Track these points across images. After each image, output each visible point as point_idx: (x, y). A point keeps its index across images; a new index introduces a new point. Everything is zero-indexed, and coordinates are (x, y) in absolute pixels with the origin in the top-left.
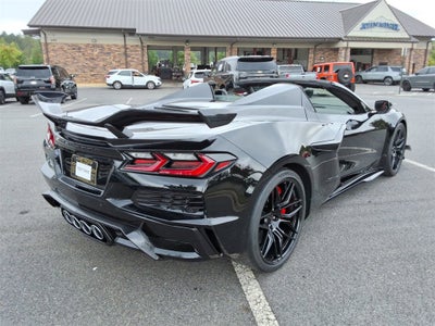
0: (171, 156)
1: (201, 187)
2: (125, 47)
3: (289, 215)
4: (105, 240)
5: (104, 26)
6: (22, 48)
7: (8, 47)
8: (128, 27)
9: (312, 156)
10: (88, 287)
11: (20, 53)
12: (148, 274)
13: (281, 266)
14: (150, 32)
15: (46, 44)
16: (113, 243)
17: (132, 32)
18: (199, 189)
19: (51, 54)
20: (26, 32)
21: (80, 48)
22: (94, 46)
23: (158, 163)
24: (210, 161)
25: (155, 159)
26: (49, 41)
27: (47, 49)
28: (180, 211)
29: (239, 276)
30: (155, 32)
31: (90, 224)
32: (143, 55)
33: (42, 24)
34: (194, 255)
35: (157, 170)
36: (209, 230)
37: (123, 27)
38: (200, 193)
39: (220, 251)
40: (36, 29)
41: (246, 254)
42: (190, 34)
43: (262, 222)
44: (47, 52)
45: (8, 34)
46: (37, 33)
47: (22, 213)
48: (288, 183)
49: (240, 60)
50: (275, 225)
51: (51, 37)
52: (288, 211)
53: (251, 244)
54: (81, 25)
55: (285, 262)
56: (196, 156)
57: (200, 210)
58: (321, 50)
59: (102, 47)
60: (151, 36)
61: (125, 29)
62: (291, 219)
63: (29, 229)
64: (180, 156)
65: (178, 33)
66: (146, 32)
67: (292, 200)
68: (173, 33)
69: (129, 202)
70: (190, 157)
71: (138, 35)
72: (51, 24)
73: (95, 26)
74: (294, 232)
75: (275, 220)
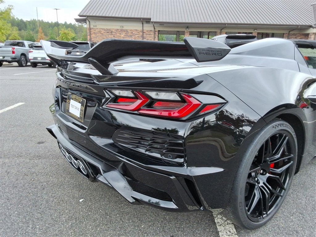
0: (153, 95)
1: (184, 131)
2: (143, 32)
3: (279, 171)
4: (88, 176)
5: (129, 16)
6: (76, 33)
7: (66, 31)
8: (145, 17)
9: (310, 109)
10: (70, 218)
11: (73, 35)
12: (128, 214)
13: (265, 224)
14: (161, 21)
15: (90, 29)
16: (95, 180)
17: (148, 21)
18: (181, 133)
19: (93, 36)
20: (77, 20)
21: (112, 32)
22: (121, 30)
23: (139, 102)
24: (195, 102)
25: (136, 98)
26: (92, 27)
27: (90, 32)
28: (158, 156)
29: (219, 228)
30: (164, 21)
31: (76, 159)
32: (155, 37)
33: (88, 14)
34: (172, 205)
35: (138, 108)
36: (188, 181)
37: (142, 17)
38: (181, 138)
39: (200, 204)
40: (84, 18)
41: (229, 209)
42: (190, 21)
43: (250, 176)
44: (90, 34)
45: (68, 23)
46: (84, 21)
47: (39, 143)
48: (281, 135)
49: (228, 38)
50: (262, 180)
51: (93, 23)
52: (277, 166)
53: (235, 199)
54: (113, 15)
55: (270, 219)
56: (180, 96)
57: (181, 157)
58: (294, 34)
59: (126, 31)
60: (162, 24)
61: (144, 19)
62: (280, 175)
63: (39, 157)
64: (163, 96)
65: (181, 21)
66: (158, 20)
67: (283, 155)
68: (177, 21)
69: (110, 141)
70: (174, 96)
71: (152, 22)
72: (94, 15)
73: (123, 16)
74: (282, 188)
75: (262, 174)
